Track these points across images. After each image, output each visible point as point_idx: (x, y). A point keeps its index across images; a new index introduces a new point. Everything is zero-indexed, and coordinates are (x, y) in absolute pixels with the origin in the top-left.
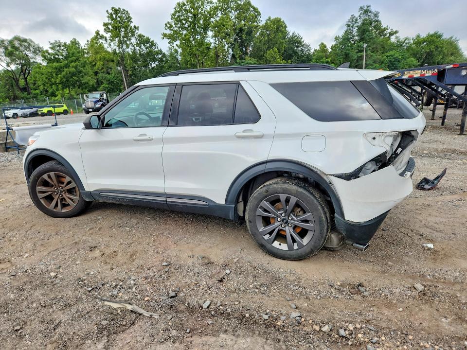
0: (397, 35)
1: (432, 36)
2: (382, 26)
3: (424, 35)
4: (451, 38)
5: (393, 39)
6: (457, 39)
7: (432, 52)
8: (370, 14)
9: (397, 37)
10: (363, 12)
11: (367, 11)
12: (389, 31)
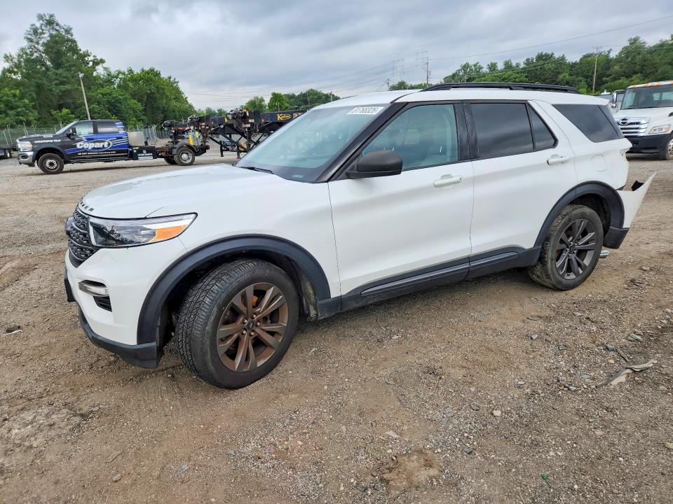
0: (105, 65)
1: (148, 73)
2: (80, 50)
3: (137, 71)
4: (170, 78)
5: (100, 70)
6: (176, 80)
7: (153, 93)
8: (57, 28)
9: (105, 69)
10: (44, 23)
11: (50, 22)
12: (91, 58)
